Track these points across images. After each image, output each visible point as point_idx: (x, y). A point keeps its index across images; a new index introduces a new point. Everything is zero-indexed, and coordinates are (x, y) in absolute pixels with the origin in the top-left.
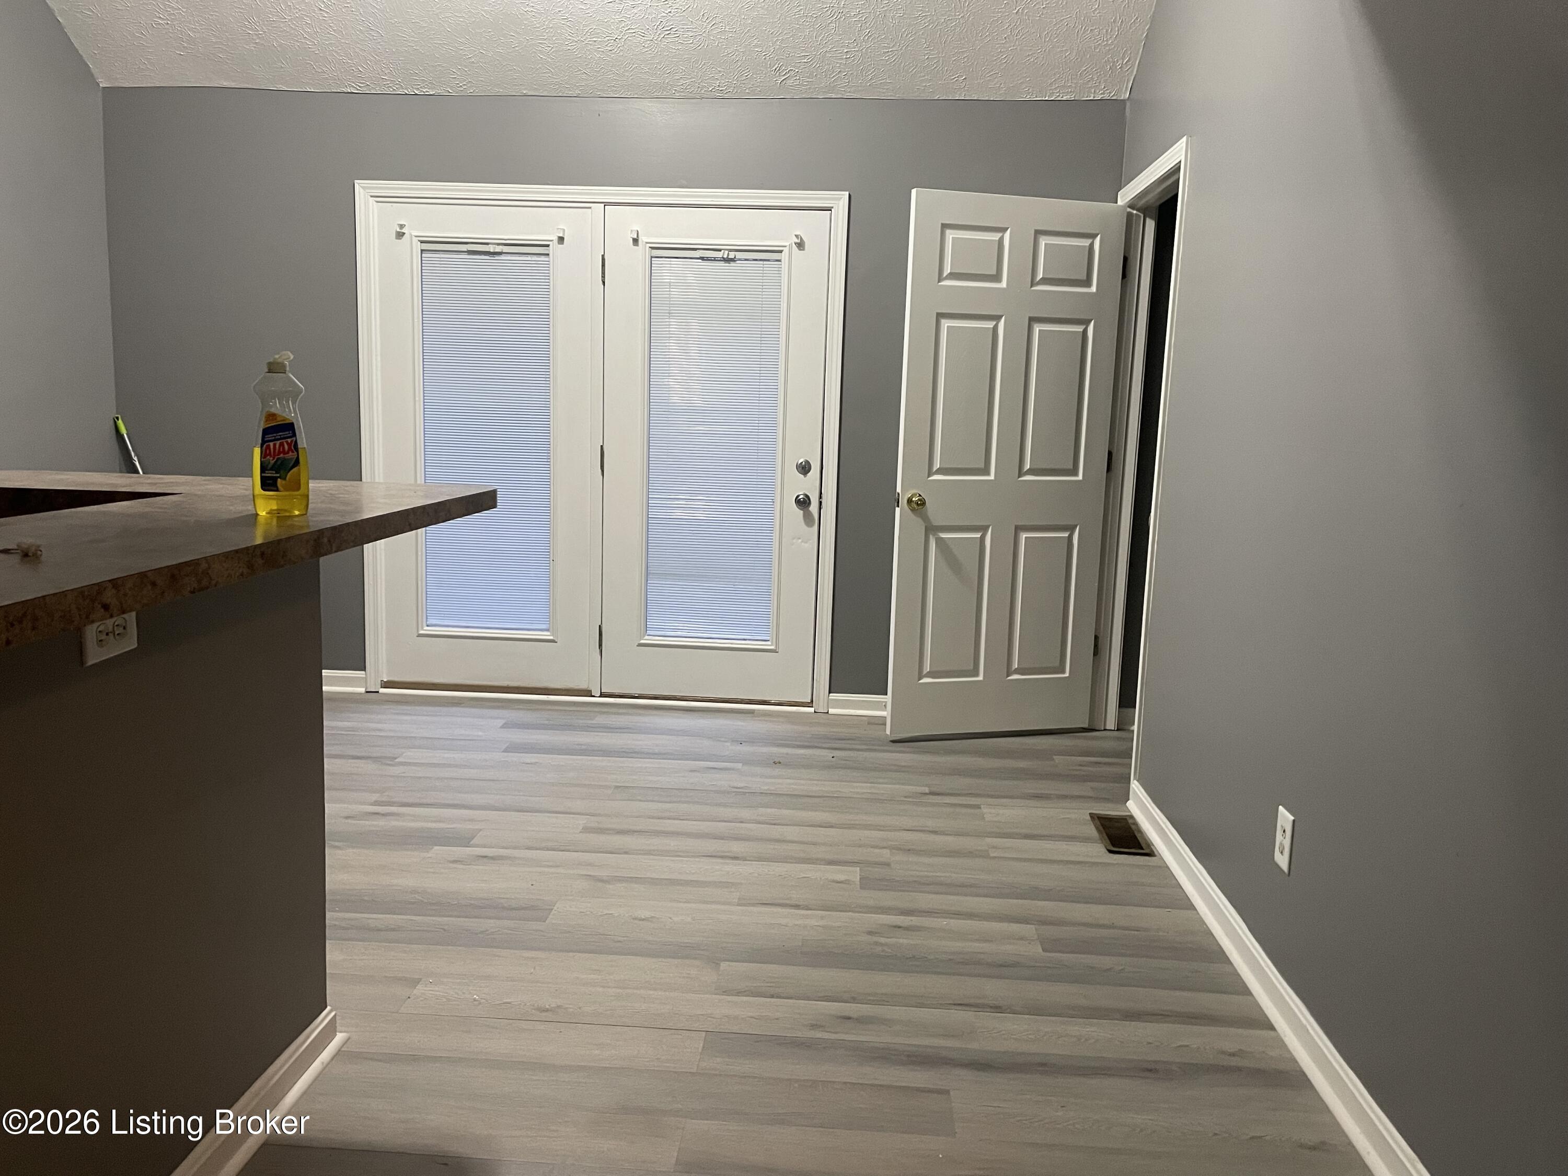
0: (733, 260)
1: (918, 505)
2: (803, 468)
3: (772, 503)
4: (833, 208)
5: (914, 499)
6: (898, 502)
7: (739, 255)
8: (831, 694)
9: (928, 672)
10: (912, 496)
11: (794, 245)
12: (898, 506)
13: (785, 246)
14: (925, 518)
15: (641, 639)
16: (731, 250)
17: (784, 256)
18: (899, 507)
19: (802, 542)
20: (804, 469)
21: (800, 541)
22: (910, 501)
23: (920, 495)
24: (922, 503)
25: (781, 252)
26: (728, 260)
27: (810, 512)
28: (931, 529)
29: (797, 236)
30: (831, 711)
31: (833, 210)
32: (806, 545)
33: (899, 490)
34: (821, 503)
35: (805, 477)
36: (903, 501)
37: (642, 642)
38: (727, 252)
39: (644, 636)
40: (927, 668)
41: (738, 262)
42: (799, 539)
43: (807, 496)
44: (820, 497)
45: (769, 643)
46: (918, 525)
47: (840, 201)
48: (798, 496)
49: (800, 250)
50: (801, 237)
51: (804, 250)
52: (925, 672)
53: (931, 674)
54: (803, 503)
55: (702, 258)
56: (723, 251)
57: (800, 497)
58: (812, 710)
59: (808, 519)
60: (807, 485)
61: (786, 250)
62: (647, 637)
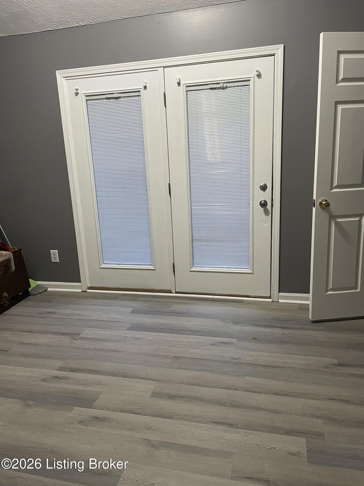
2: (263, 188)
3: (248, 205)
4: (275, 54)
7: (229, 85)
8: (280, 293)
9: (331, 289)
11: (256, 75)
12: (314, 206)
13: (251, 77)
14: (329, 212)
16: (225, 83)
17: (251, 83)
22: (321, 203)
23: (326, 201)
24: (328, 205)
25: (249, 80)
26: (223, 88)
27: (267, 209)
28: (332, 217)
30: (280, 301)
32: (266, 224)
33: (315, 198)
34: (272, 204)
35: (264, 192)
36: (317, 204)
37: (192, 270)
38: (222, 84)
40: (330, 286)
41: (228, 88)
42: (262, 222)
43: (265, 201)
44: (272, 201)
45: (249, 270)
46: (325, 216)
47: (279, 50)
48: (261, 201)
49: (259, 78)
50: (259, 72)
54: (264, 205)
55: (211, 89)
58: (270, 300)
59: (266, 212)
60: (266, 196)
62: (194, 268)
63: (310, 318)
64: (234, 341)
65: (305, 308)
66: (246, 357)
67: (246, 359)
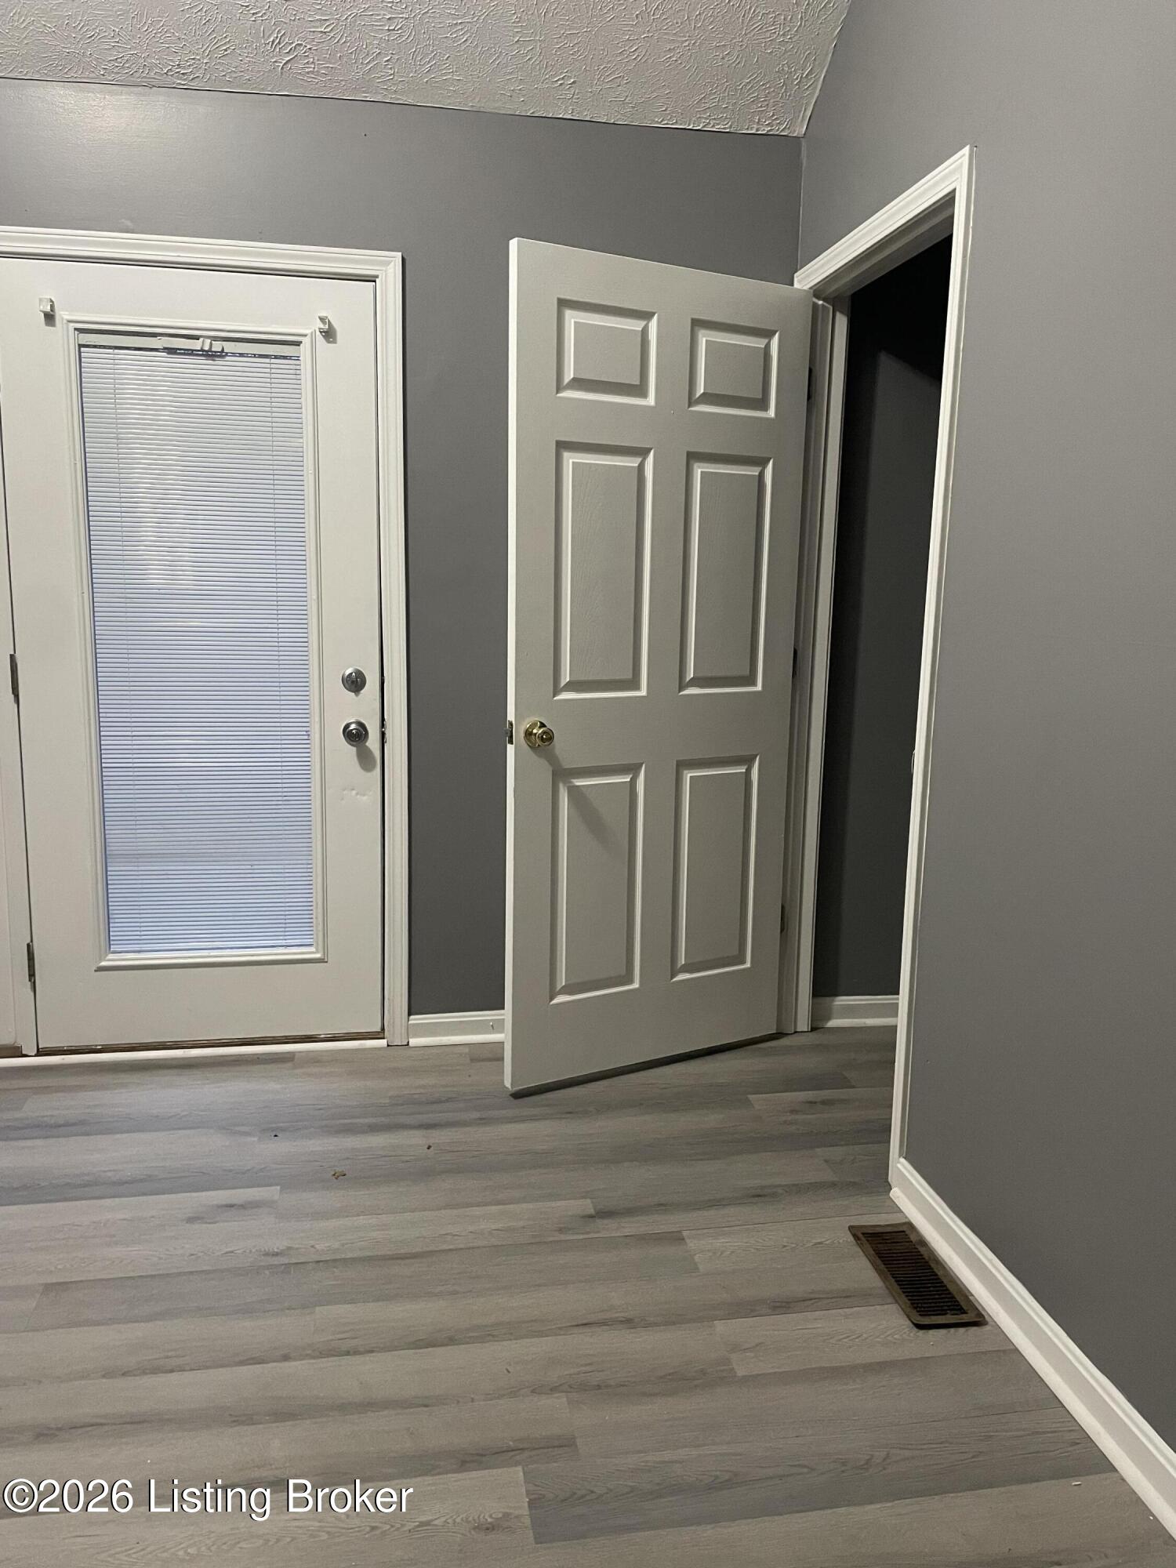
0: (222, 354)
1: (542, 740)
2: (353, 682)
3: (306, 737)
4: (377, 277)
5: (535, 731)
6: (511, 737)
7: (229, 347)
8: (412, 1017)
9: (563, 987)
10: (533, 726)
11: (318, 333)
12: (511, 742)
13: (306, 336)
14: (552, 760)
15: (101, 960)
16: (215, 339)
17: (304, 350)
18: (512, 744)
19: (357, 794)
20: (355, 683)
21: (354, 792)
22: (528, 734)
23: (543, 725)
24: (548, 737)
25: (298, 344)
26: (210, 355)
27: (367, 747)
28: (560, 774)
29: (322, 319)
30: (413, 1042)
31: (377, 280)
32: (365, 798)
33: (511, 716)
34: (383, 734)
35: (357, 695)
36: (519, 734)
37: (104, 964)
38: (208, 341)
39: (107, 955)
40: (562, 981)
41: (227, 358)
42: (353, 789)
43: (361, 725)
44: (383, 725)
45: (313, 949)
46: (542, 769)
47: (388, 267)
48: (347, 726)
49: (329, 342)
50: (329, 321)
51: (335, 342)
52: (559, 987)
53: (568, 990)
54: (356, 735)
55: (171, 351)
56: (201, 339)
57: (353, 726)
58: (383, 1043)
59: (365, 759)
60: (361, 708)
61: (306, 341)
62: (111, 956)
63: (508, 1083)
64: (272, 1192)
65: (491, 1055)
66: (312, 1243)
67: (315, 1248)
